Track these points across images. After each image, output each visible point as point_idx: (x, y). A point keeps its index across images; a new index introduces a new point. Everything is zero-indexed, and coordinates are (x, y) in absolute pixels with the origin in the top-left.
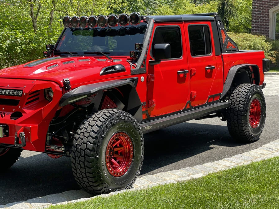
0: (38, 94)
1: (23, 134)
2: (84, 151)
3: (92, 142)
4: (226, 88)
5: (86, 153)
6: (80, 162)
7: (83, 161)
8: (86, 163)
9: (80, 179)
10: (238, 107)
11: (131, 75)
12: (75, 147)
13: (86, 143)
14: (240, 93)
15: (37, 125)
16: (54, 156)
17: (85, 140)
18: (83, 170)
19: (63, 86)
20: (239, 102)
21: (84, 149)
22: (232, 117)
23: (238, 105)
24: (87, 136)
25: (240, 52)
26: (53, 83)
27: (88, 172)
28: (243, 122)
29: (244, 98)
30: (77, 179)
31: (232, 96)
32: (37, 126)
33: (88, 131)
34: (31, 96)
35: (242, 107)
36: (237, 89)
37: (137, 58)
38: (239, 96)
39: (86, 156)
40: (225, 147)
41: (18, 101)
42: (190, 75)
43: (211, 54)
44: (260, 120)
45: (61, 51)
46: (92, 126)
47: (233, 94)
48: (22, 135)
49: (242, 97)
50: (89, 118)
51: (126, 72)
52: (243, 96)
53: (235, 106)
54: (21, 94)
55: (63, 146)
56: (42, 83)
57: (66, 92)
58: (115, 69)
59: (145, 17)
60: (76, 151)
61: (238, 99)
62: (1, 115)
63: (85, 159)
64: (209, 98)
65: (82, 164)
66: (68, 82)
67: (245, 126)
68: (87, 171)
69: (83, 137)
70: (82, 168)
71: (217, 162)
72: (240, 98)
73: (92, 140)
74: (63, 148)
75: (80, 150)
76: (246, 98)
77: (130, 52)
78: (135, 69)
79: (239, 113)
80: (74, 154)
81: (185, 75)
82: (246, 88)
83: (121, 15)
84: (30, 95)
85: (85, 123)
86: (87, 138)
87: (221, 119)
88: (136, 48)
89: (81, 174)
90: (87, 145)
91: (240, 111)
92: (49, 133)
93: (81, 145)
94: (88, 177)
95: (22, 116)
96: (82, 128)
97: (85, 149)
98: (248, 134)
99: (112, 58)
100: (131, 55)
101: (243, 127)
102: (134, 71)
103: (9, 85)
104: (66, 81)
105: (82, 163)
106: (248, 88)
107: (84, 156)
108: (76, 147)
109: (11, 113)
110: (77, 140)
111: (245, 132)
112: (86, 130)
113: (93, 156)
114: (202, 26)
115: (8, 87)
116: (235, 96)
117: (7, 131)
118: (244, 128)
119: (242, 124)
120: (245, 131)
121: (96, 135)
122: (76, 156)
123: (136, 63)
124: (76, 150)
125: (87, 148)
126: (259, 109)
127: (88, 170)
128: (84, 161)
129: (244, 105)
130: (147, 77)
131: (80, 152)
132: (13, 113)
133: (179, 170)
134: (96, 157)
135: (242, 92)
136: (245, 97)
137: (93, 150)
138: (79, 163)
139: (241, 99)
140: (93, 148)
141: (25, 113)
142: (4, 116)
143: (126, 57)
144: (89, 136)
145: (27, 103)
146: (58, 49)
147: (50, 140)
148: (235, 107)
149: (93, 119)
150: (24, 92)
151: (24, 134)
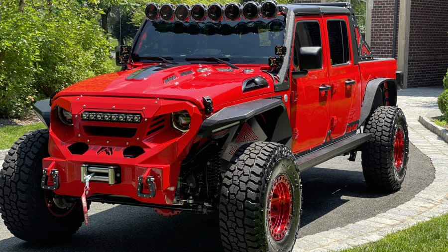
0: (163, 121)
1: (152, 179)
2: (243, 202)
3: (255, 189)
4: (365, 113)
5: (246, 206)
6: (237, 219)
7: (242, 217)
8: (246, 221)
9: (233, 244)
10: (381, 140)
11: (275, 92)
12: (226, 197)
13: (246, 192)
14: (381, 120)
15: (169, 165)
16: (168, 212)
17: (243, 186)
18: (241, 231)
19: (203, 107)
20: (382, 132)
21: (242, 200)
22: (371, 154)
23: (380, 137)
24: (245, 181)
25: (375, 61)
26: (187, 102)
27: (248, 233)
28: (388, 162)
29: (388, 127)
30: (227, 244)
31: (369, 125)
32: (168, 167)
33: (245, 174)
34: (156, 121)
35: (387, 140)
36: (376, 114)
37: (279, 67)
38: (381, 124)
39: (246, 210)
40: (363, 199)
41: (135, 130)
42: (331, 93)
43: (348, 62)
44: (403, 158)
45: (140, 56)
46: (251, 166)
47: (371, 121)
48: (150, 180)
49: (385, 125)
50: (241, 155)
51: (269, 87)
52: (386, 123)
53: (375, 138)
54: (139, 120)
55: (191, 197)
56: (170, 104)
57: (207, 116)
58: (256, 83)
59: (284, 8)
60: (228, 204)
61: (379, 129)
62: (106, 151)
63: (245, 214)
64: (349, 127)
65: (239, 222)
66: (210, 101)
67: (389, 168)
68: (246, 232)
69: (239, 183)
70: (239, 227)
71: (371, 219)
72: (382, 127)
73: (255, 187)
74: (191, 199)
75: (236, 202)
76: (390, 127)
77: (268, 58)
78: (278, 83)
79: (382, 148)
80: (225, 207)
81: (326, 92)
82: (388, 112)
83: (247, 3)
84: (153, 121)
85: (236, 161)
86: (246, 183)
87: (349, 157)
88: (276, 52)
89: (237, 237)
90: (248, 194)
91: (384, 145)
92: (179, 178)
93: (237, 194)
94: (248, 240)
95: (143, 152)
96: (235, 170)
97: (245, 200)
98: (392, 180)
99: (239, 66)
100: (270, 63)
101: (387, 168)
102: (278, 86)
103: (114, 107)
104: (207, 100)
105: (239, 220)
106: (392, 113)
107: (244, 211)
108: (229, 197)
109: (123, 149)
110: (228, 187)
111: (390, 177)
112: (242, 172)
113: (257, 209)
114: (339, 21)
115: (113, 109)
116: (374, 124)
117: (118, 175)
118: (389, 170)
119: (387, 164)
120: (389, 175)
121: (259, 179)
122: (230, 210)
123: (278, 75)
124: (229, 202)
125: (247, 198)
126: (401, 143)
127: (248, 230)
128: (244, 217)
129: (389, 136)
130: (291, 95)
131: (236, 205)
132: (125, 148)
133: (328, 232)
134: (260, 210)
135: (383, 118)
136: (389, 125)
137: (257, 201)
138: (234, 220)
139: (384, 128)
140: (257, 198)
141: (148, 147)
142: (112, 153)
143: (259, 66)
144: (248, 181)
145: (149, 133)
146: (137, 52)
147: (180, 188)
148: (376, 140)
149: (248, 156)
150: (143, 117)
151: (154, 179)
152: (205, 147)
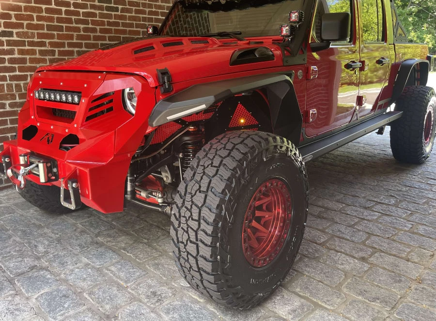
0: (109, 101)
11: (283, 66)
34: (98, 103)
51: (275, 60)
62: (48, 138)
100: (281, 32)
104: (163, 74)
117: (55, 170)
142: (51, 141)
143: (270, 39)
145: (89, 119)
147: (131, 191)
152: (180, 134)
